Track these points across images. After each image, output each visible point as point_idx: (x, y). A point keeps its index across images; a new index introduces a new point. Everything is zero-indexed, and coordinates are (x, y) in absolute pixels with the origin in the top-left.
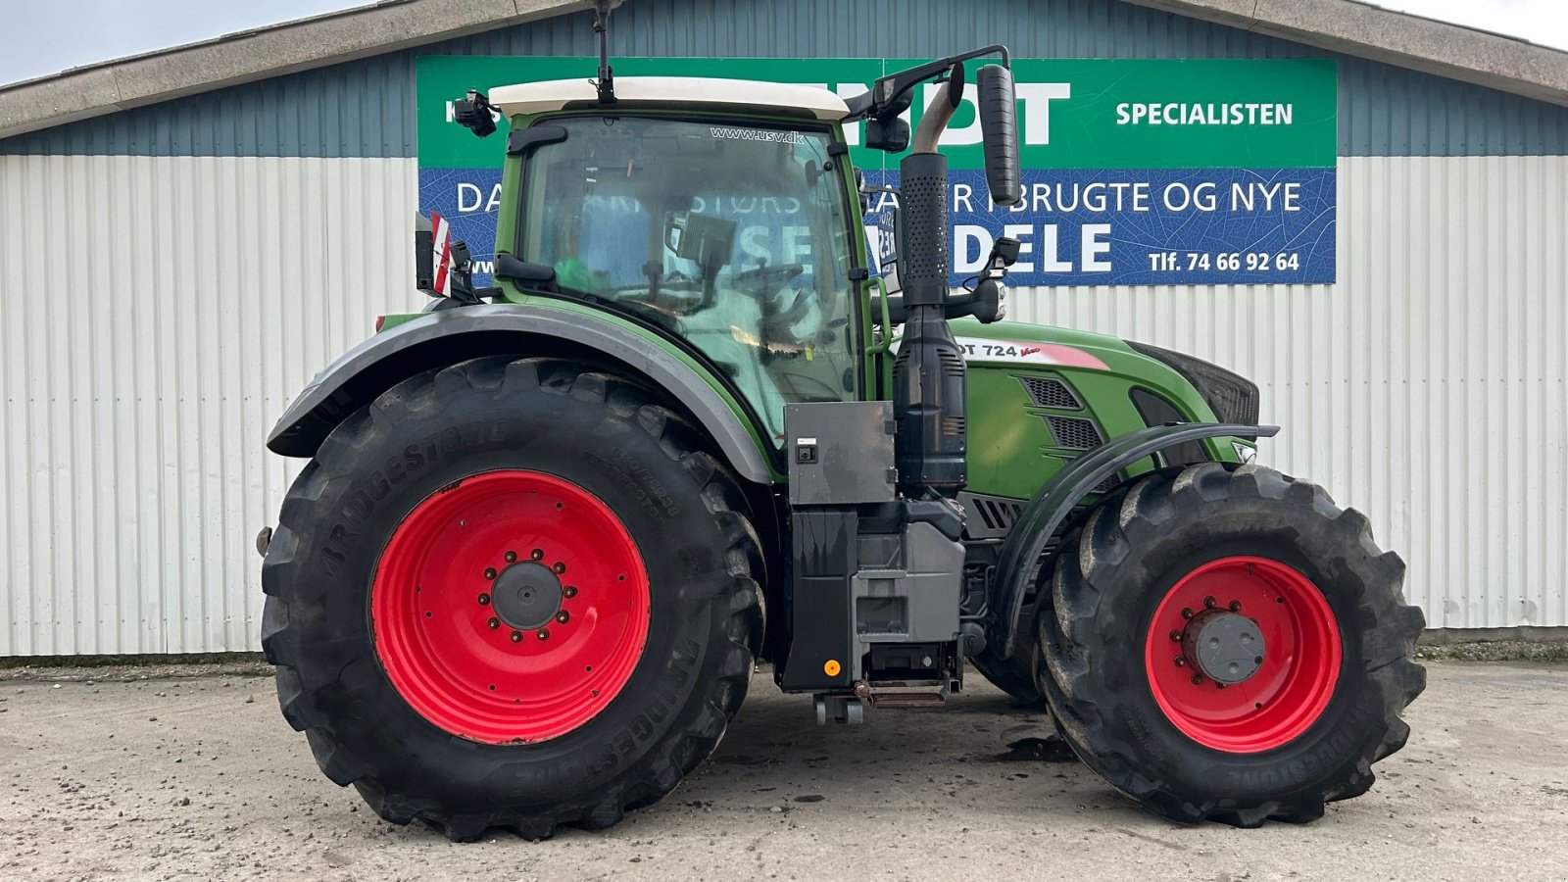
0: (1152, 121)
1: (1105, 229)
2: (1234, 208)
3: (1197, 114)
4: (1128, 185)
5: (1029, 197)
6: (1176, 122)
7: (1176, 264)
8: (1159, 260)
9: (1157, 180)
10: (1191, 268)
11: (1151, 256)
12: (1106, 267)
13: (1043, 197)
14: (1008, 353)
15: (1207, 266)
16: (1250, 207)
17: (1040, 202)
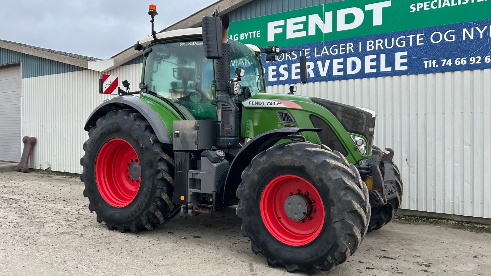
0: (425, 9)
1: (405, 53)
2: (464, 39)
3: (446, 3)
4: (415, 35)
5: (375, 45)
6: (436, 7)
7: (436, 64)
8: (428, 64)
9: (427, 32)
10: (443, 65)
11: (424, 62)
12: (406, 68)
13: (380, 44)
14: (273, 104)
15: (450, 64)
16: (472, 37)
17: (379, 46)
